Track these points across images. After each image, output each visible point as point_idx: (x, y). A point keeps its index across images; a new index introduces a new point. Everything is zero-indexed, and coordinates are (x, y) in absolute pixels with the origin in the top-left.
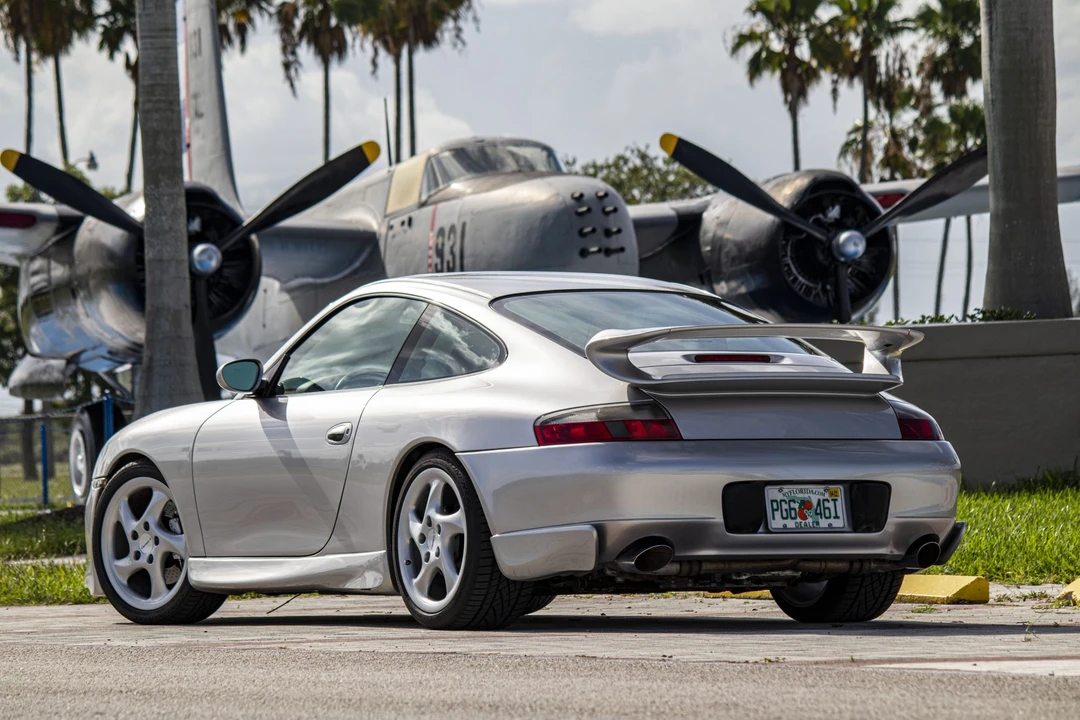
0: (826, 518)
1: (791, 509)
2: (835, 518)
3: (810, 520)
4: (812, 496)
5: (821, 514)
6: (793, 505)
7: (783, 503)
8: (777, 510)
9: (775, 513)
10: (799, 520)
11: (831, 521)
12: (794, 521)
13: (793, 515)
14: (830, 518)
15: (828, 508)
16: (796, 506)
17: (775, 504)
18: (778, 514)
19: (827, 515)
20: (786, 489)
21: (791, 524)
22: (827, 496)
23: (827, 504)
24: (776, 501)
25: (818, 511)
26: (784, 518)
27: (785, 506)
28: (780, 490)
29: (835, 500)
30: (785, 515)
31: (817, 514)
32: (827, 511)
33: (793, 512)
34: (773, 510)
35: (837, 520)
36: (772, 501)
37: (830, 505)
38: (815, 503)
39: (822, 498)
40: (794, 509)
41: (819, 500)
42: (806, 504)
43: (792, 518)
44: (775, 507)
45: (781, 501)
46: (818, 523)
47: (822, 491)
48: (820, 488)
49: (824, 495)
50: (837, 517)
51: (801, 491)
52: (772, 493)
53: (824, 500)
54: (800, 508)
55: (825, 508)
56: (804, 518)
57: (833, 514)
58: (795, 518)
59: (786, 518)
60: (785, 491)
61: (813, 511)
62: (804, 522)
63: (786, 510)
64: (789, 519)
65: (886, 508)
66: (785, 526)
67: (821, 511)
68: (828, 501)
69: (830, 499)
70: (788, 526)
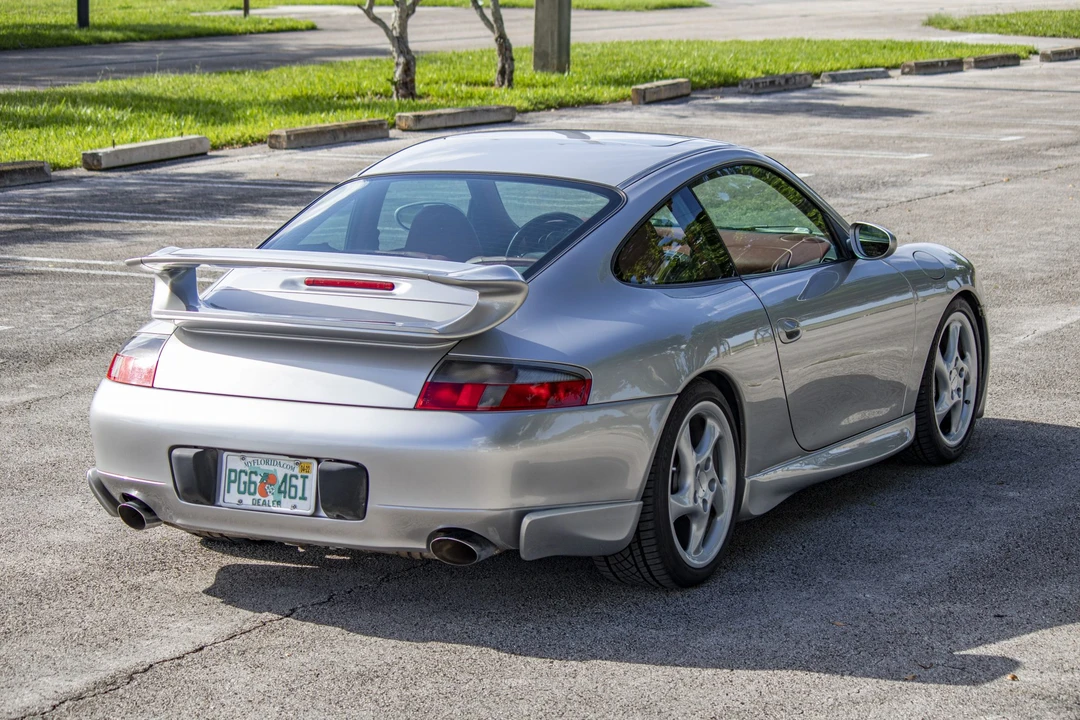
0: (290, 497)
1: (251, 482)
2: (300, 498)
3: (271, 498)
4: (277, 468)
5: (285, 492)
6: (253, 477)
7: (243, 474)
8: (234, 482)
9: (232, 485)
10: (258, 496)
11: (297, 501)
12: (252, 497)
13: (252, 490)
14: (295, 498)
15: (296, 487)
16: (257, 479)
17: (233, 474)
18: (234, 487)
19: (293, 494)
20: (249, 458)
21: (247, 500)
22: (297, 471)
23: (294, 479)
24: (235, 471)
25: (283, 489)
26: (239, 492)
27: (244, 478)
28: (243, 458)
29: (304, 478)
30: (242, 489)
31: (280, 492)
32: (293, 490)
33: (253, 486)
34: (230, 482)
35: (303, 501)
36: (231, 471)
37: (299, 483)
38: (280, 479)
39: (290, 472)
40: (255, 483)
41: (286, 475)
42: (268, 478)
43: (250, 494)
44: (233, 478)
45: (241, 471)
46: (279, 503)
47: (292, 465)
48: (291, 462)
49: (293, 469)
50: (303, 498)
51: (267, 462)
52: (232, 462)
53: (292, 476)
54: (261, 482)
55: (291, 486)
56: (264, 494)
57: (300, 494)
58: (255, 493)
59: (244, 493)
60: (249, 459)
61: (277, 486)
62: (263, 499)
63: (245, 483)
64: (247, 494)
65: (363, 495)
66: (240, 501)
67: (285, 488)
68: (296, 477)
69: (299, 475)
70: (244, 502)
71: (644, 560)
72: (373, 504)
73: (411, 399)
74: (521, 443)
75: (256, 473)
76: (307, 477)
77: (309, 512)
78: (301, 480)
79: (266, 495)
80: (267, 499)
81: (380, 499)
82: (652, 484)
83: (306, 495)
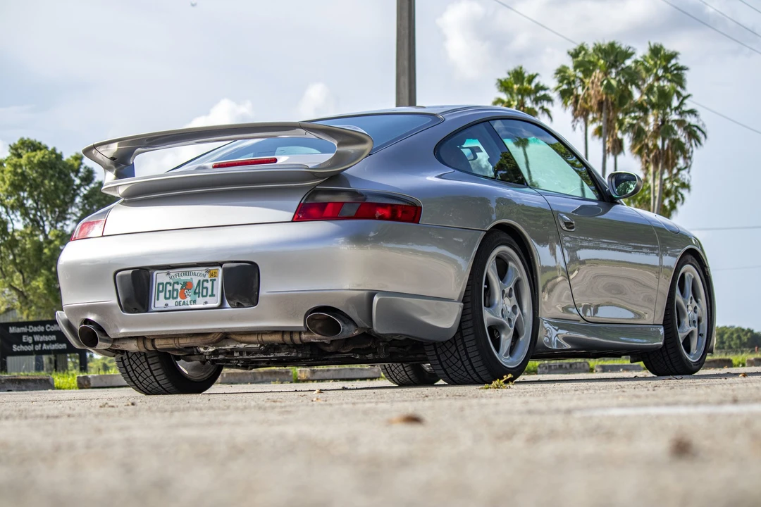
0: (203, 296)
1: (174, 290)
2: (210, 296)
3: (188, 299)
4: (193, 277)
5: (199, 293)
6: (176, 286)
7: (168, 285)
8: (162, 292)
9: (160, 294)
10: (179, 299)
11: (208, 299)
12: (175, 300)
13: (175, 295)
14: (206, 296)
15: (207, 288)
16: (178, 287)
17: (161, 287)
18: (162, 295)
19: (205, 294)
21: (172, 304)
22: (207, 277)
23: (205, 283)
24: (162, 284)
25: (197, 291)
26: (165, 298)
27: (169, 288)
28: (168, 274)
29: (213, 281)
30: (168, 296)
31: (195, 293)
32: (205, 290)
33: (175, 293)
34: (159, 292)
35: (212, 298)
36: (159, 284)
37: (209, 285)
38: (195, 284)
39: (202, 279)
40: (177, 290)
41: (199, 281)
42: (187, 285)
43: (174, 298)
44: (161, 289)
45: (167, 283)
46: (194, 302)
47: (204, 272)
48: (203, 270)
49: (204, 276)
50: (212, 295)
51: (185, 274)
52: (160, 277)
53: (204, 281)
54: (182, 288)
55: (203, 288)
56: (184, 297)
57: (210, 293)
58: (177, 297)
59: (169, 298)
60: (172, 274)
61: (192, 291)
62: (183, 301)
63: (170, 291)
64: (171, 299)
65: (256, 285)
66: (167, 305)
67: (200, 291)
68: (207, 281)
69: (209, 279)
70: (169, 305)
71: (467, 354)
72: (264, 291)
73: (289, 215)
74: (371, 245)
75: (178, 283)
76: (215, 280)
77: (217, 305)
78: (210, 283)
79: (185, 297)
80: (186, 300)
81: (268, 287)
82: (469, 293)
83: (214, 293)
